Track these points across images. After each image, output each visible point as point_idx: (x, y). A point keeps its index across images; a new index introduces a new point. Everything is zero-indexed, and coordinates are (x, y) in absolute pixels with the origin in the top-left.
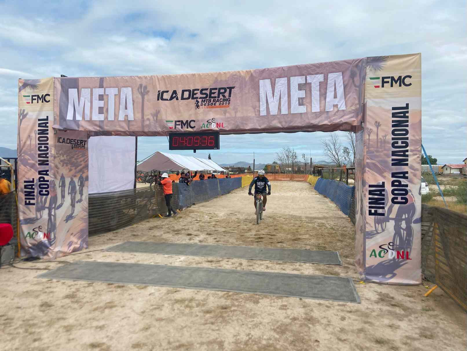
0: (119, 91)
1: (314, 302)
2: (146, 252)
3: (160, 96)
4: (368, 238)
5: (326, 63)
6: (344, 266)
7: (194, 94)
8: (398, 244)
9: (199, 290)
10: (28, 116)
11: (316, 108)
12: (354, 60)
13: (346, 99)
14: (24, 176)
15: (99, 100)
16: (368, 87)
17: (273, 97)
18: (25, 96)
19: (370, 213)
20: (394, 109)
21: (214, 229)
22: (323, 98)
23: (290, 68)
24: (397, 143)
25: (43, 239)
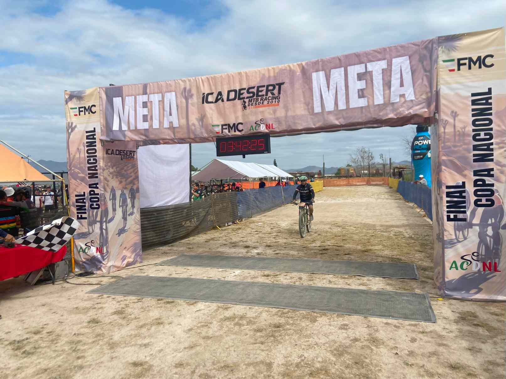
0: (163, 97)
1: (381, 322)
2: (200, 266)
3: (205, 99)
4: (447, 248)
5: (389, 47)
6: (420, 280)
7: (240, 94)
8: (483, 253)
9: (251, 307)
10: (76, 129)
11: (379, 99)
12: (422, 41)
13: (415, 87)
14: (75, 190)
15: (143, 108)
16: (441, 71)
17: (329, 90)
18: (72, 109)
20: (473, 95)
21: (274, 240)
22: (386, 88)
23: (347, 56)
24: (479, 135)
25: (95, 254)
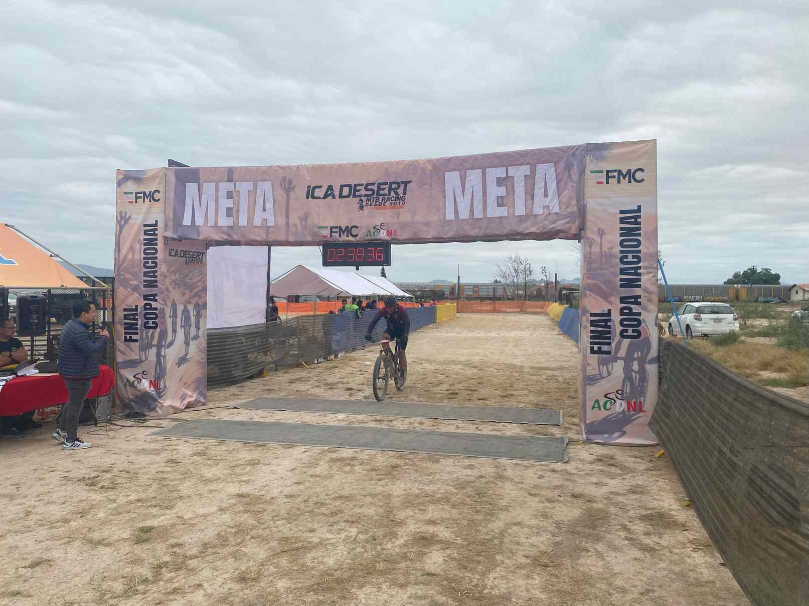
0: (255, 187)
1: (511, 463)
3: (310, 193)
4: (589, 384)
5: (532, 150)
6: (564, 426)
7: (355, 191)
8: (628, 391)
9: (362, 450)
10: (130, 221)
11: (520, 210)
12: (570, 147)
13: (560, 199)
14: (124, 303)
15: (227, 198)
16: (588, 183)
17: (464, 194)
19: (593, 352)
20: (622, 212)
22: (529, 197)
23: (485, 157)
24: (627, 257)
25: (148, 389)
